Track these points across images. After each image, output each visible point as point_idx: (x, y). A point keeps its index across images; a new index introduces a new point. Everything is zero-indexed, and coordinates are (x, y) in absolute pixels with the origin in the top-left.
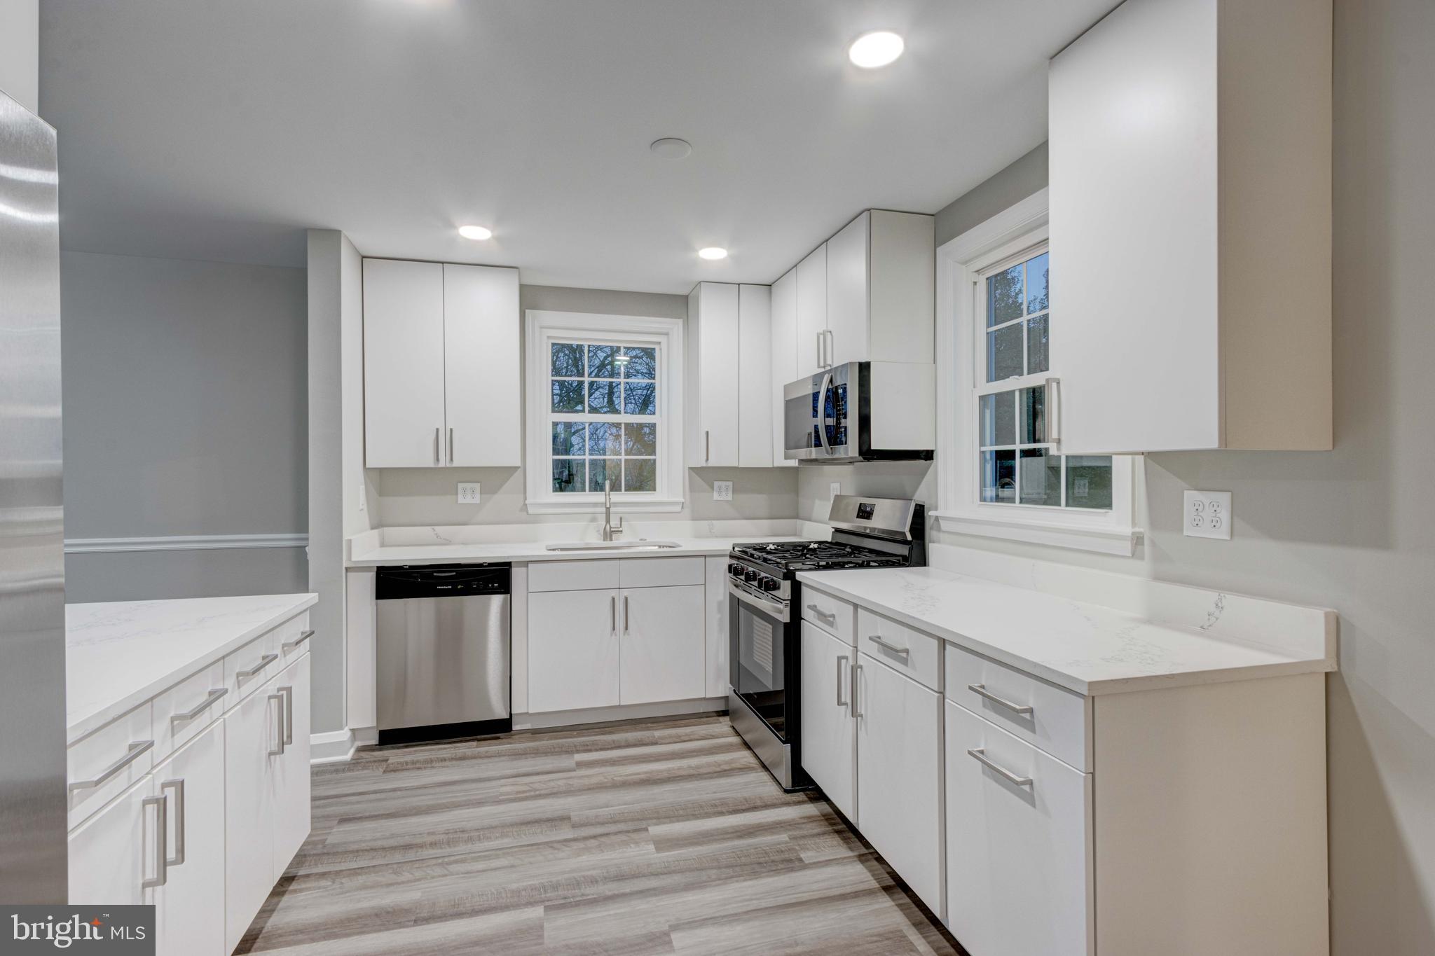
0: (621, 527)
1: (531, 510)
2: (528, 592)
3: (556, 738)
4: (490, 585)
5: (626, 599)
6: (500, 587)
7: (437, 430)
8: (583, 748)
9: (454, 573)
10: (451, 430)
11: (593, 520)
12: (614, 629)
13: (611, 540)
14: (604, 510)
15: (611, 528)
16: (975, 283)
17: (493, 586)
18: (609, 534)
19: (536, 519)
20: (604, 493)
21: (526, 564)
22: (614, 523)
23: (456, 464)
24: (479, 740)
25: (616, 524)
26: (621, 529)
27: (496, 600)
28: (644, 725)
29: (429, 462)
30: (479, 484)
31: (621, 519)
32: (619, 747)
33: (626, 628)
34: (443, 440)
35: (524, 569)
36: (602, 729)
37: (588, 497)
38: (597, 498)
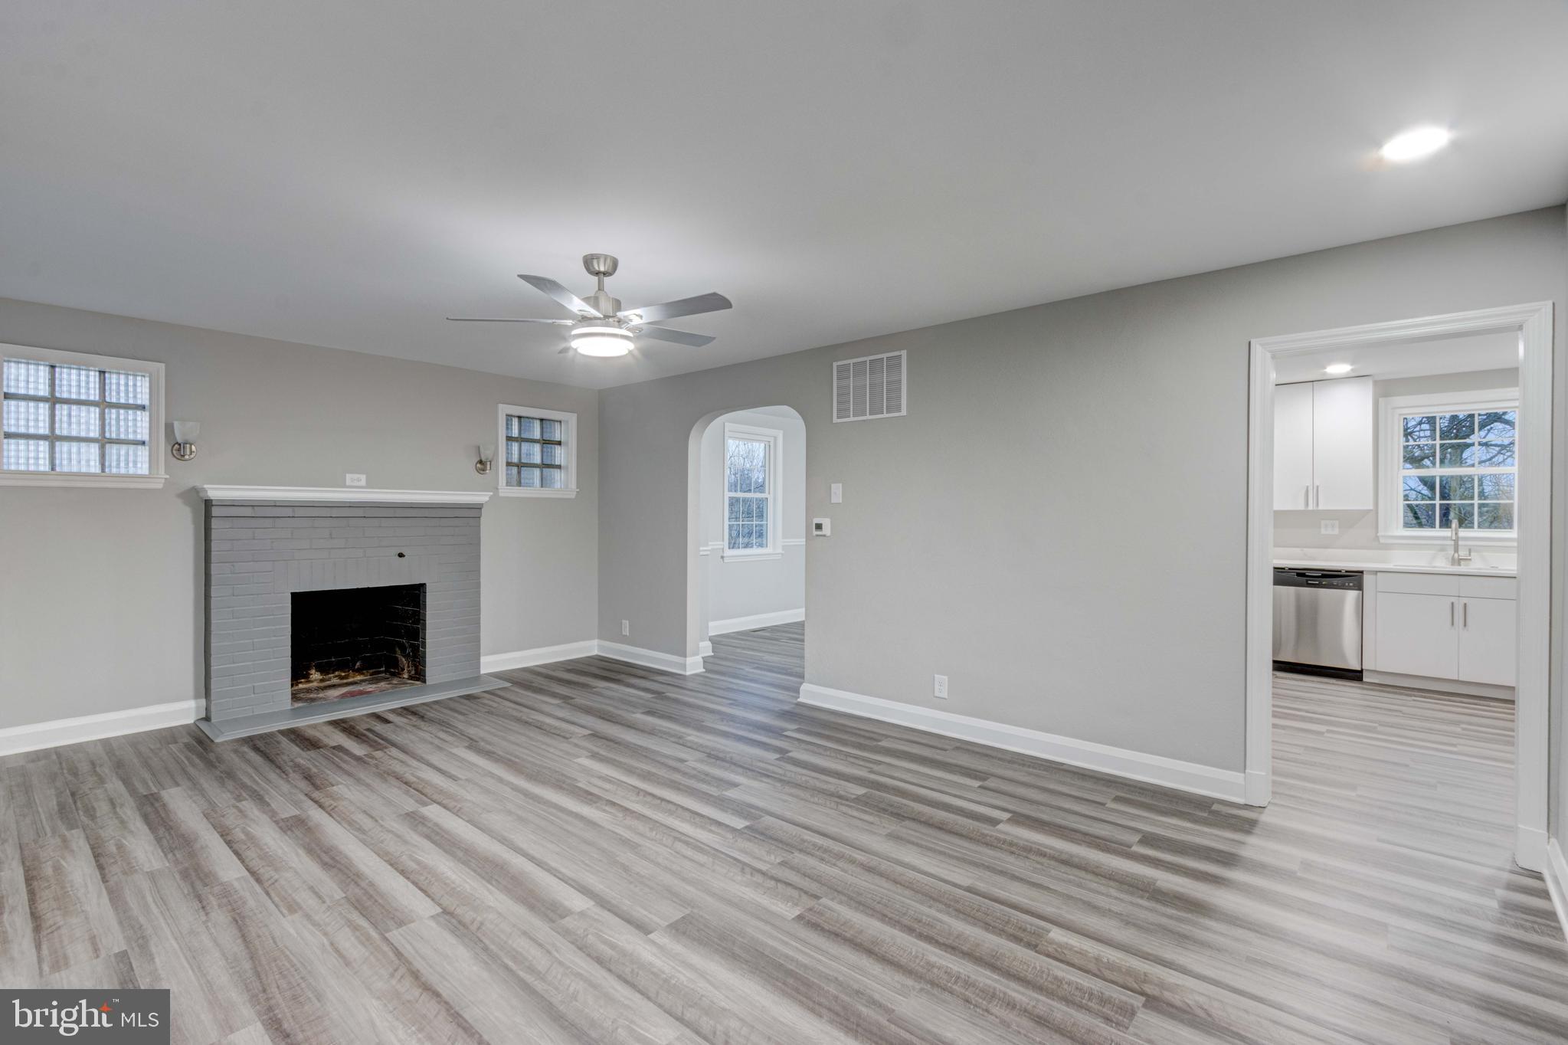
0: (1470, 555)
1: (1382, 541)
2: (1377, 592)
3: (1397, 689)
4: (1347, 584)
5: (1466, 605)
6: (1354, 586)
7: (1307, 487)
9: (1319, 574)
10: (1318, 487)
11: (1441, 549)
12: (1453, 624)
13: (1460, 565)
14: (1452, 542)
15: (1459, 557)
17: (1349, 585)
18: (1457, 561)
19: (1387, 547)
21: (1376, 572)
22: (1463, 553)
23: (1321, 507)
25: (1465, 554)
26: (1470, 557)
27: (1351, 595)
29: (1301, 507)
30: (1338, 522)
31: (1470, 550)
33: (1465, 625)
34: (1311, 492)
35: (1373, 576)
37: (1438, 532)
38: (1446, 533)
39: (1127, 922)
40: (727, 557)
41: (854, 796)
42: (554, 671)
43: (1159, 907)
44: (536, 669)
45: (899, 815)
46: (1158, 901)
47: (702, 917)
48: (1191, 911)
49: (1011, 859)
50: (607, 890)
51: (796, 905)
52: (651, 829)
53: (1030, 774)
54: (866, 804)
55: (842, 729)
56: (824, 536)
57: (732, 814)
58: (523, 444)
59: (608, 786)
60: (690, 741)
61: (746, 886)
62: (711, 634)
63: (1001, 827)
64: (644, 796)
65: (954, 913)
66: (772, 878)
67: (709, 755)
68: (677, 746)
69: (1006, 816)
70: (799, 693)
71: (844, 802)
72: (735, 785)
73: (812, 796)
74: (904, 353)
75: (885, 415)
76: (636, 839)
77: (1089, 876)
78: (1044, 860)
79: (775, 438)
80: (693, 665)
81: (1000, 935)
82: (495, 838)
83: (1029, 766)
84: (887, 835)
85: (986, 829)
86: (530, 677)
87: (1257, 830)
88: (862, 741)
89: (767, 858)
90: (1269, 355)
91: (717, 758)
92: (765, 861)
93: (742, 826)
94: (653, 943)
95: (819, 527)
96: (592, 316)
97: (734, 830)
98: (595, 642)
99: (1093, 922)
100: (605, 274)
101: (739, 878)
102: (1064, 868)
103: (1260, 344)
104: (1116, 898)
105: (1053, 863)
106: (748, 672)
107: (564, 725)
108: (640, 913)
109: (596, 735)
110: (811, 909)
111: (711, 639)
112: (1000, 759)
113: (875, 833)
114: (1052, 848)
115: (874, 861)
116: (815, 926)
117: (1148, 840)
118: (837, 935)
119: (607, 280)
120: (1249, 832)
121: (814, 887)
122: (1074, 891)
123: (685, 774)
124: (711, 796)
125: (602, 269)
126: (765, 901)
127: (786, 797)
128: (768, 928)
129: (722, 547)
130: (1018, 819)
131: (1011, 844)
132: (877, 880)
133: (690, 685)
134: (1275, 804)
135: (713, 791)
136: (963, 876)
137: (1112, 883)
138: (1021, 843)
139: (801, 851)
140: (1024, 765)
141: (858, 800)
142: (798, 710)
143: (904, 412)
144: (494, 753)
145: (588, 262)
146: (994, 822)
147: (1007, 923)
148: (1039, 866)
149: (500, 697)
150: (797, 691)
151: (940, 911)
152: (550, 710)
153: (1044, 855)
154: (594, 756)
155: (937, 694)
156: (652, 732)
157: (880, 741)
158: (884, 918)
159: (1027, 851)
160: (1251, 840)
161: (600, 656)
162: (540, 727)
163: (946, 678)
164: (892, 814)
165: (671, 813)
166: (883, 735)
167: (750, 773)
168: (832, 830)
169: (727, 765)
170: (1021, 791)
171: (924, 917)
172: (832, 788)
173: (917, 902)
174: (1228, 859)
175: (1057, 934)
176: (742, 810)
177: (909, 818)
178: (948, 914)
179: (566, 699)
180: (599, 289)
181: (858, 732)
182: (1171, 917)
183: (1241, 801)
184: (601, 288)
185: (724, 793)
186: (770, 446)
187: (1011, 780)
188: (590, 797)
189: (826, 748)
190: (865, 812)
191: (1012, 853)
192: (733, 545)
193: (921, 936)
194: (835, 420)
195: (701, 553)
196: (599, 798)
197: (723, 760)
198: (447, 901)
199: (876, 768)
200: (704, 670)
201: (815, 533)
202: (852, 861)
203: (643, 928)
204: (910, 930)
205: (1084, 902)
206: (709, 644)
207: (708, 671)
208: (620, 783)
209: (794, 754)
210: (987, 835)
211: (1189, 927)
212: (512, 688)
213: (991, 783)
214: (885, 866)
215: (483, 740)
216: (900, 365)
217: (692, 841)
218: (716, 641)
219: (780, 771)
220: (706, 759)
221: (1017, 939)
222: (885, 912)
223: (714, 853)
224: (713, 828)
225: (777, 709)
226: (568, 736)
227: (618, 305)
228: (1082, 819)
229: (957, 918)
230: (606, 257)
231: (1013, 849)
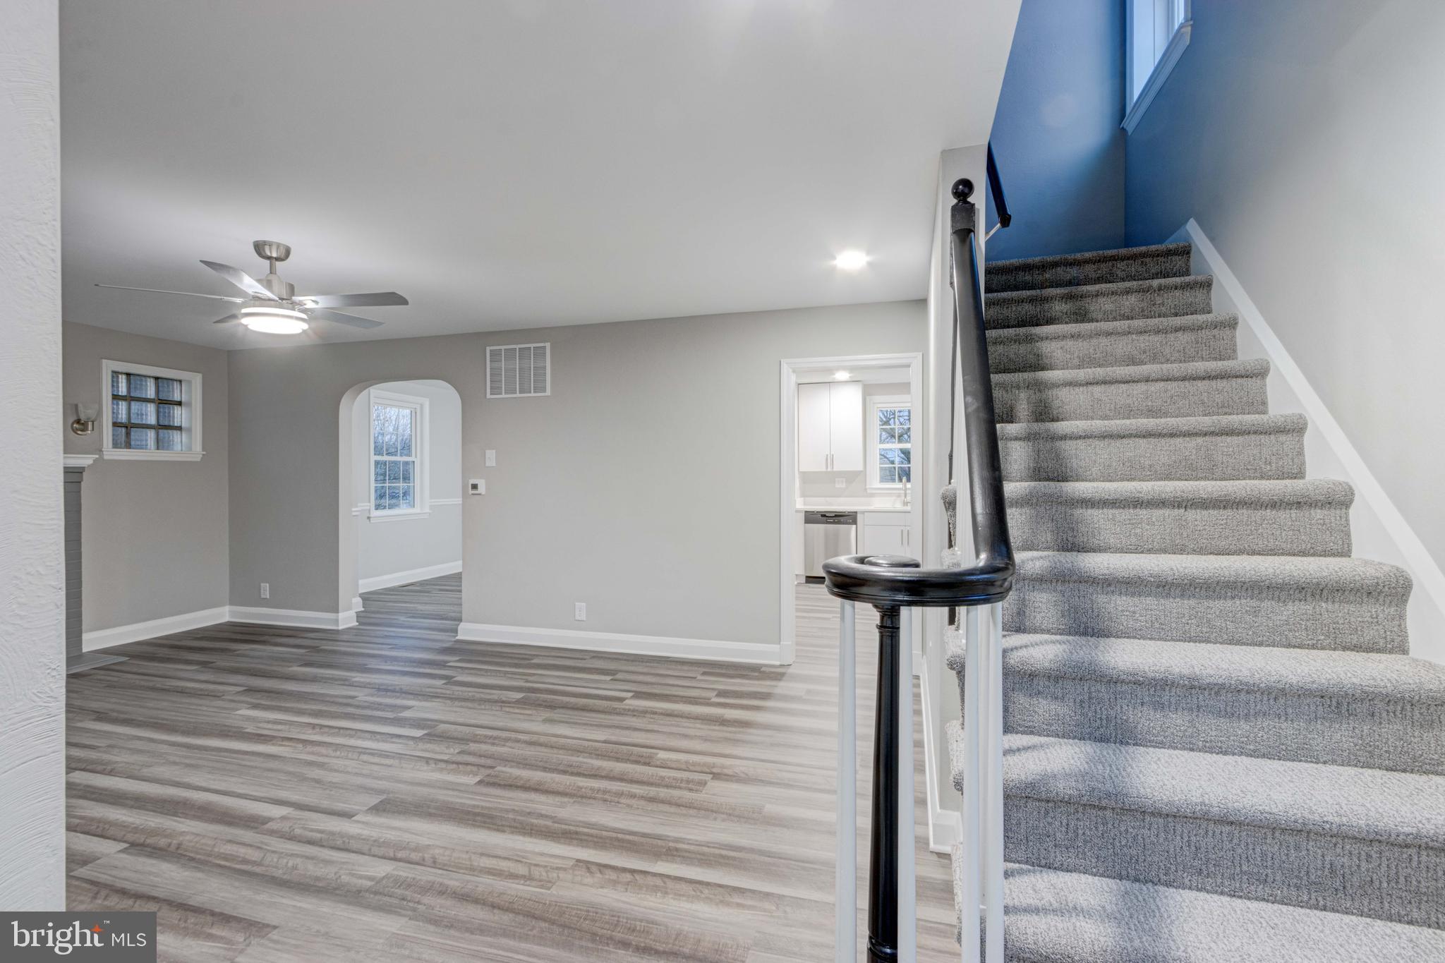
1: (869, 491)
2: (865, 525)
4: (849, 521)
5: (908, 531)
6: (853, 522)
7: (827, 455)
9: (836, 515)
10: (833, 456)
11: (898, 496)
14: (903, 492)
18: (906, 504)
19: (872, 495)
21: (863, 512)
23: (835, 470)
27: (852, 528)
29: (823, 469)
30: (845, 478)
33: (908, 543)
34: (830, 459)
35: (863, 515)
37: (898, 485)
38: (900, 485)
39: (706, 739)
40: (374, 517)
41: (514, 700)
42: (180, 641)
43: (725, 728)
44: (155, 641)
45: (552, 706)
46: (724, 725)
47: (398, 798)
48: (743, 727)
49: (634, 719)
50: (304, 798)
51: (477, 775)
52: (336, 751)
53: (647, 666)
54: (525, 703)
55: (500, 655)
56: (480, 494)
57: (410, 728)
58: (133, 403)
59: (280, 727)
60: (356, 682)
61: (432, 772)
62: (362, 591)
63: (627, 702)
64: (320, 729)
65: (594, 757)
66: (453, 763)
67: (379, 689)
68: (345, 687)
69: (630, 695)
70: (457, 633)
71: (506, 705)
72: (409, 708)
73: (480, 705)
74: (548, 345)
75: (532, 394)
76: (321, 759)
77: (684, 720)
78: (656, 716)
79: (422, 406)
80: (346, 619)
81: (626, 762)
82: (166, 784)
83: (646, 662)
84: (543, 720)
85: (616, 705)
86: (150, 649)
87: (784, 678)
88: (516, 661)
89: (448, 751)
90: (791, 370)
91: (387, 690)
92: (446, 754)
93: (422, 734)
94: (358, 822)
95: (475, 487)
96: (267, 298)
97: (413, 738)
98: (227, 609)
99: (684, 744)
100: (277, 259)
101: (425, 768)
102: (668, 718)
103: (787, 363)
104: (699, 729)
105: (662, 717)
106: (404, 621)
107: (212, 687)
108: (340, 806)
109: (251, 690)
110: (488, 775)
111: (361, 595)
112: (625, 660)
113: (533, 721)
114: (662, 709)
115: (535, 738)
116: (494, 785)
117: (722, 694)
118: (511, 786)
119: (278, 264)
120: (780, 680)
121: (489, 762)
122: (674, 729)
123: (358, 707)
124: (390, 719)
125: (274, 255)
126: (451, 778)
127: (458, 709)
128: (456, 793)
129: (368, 508)
130: (638, 695)
131: (634, 711)
132: (539, 748)
133: (345, 637)
134: (797, 662)
135: (390, 715)
136: (601, 735)
137: (698, 721)
138: (641, 709)
139: (475, 742)
140: (642, 662)
141: (518, 701)
142: (457, 646)
143: (548, 392)
144: (134, 720)
145: (259, 247)
146: (621, 700)
147: (631, 755)
148: (652, 720)
149: (118, 671)
150: (456, 631)
151: (584, 757)
152: (189, 675)
153: (655, 713)
154: (255, 707)
155: (578, 618)
156: (314, 680)
157: (532, 659)
158: (545, 769)
159: (644, 713)
160: (781, 684)
161: (231, 622)
162: (182, 692)
163: (584, 604)
164: (546, 707)
165: (351, 736)
166: (534, 655)
167: (420, 697)
168: (500, 724)
169: (398, 694)
170: (641, 678)
171: (574, 763)
172: (496, 697)
173: (569, 755)
174: (766, 696)
175: (662, 755)
176: (418, 723)
177: (559, 707)
178: (592, 758)
179: (204, 664)
180: (271, 273)
181: (513, 655)
182: (730, 732)
183: (778, 663)
184: (272, 271)
185: (400, 715)
186: (416, 413)
187: (633, 672)
188: (262, 738)
189: (487, 671)
190: (525, 709)
191: (635, 715)
192: (378, 507)
193: (572, 774)
194: (489, 396)
195: (354, 514)
196: (274, 737)
197: (394, 691)
198: (130, 837)
199: (531, 678)
200: (357, 624)
201: (471, 492)
202: (518, 741)
203: (347, 815)
204: (565, 772)
205: (680, 734)
206: (359, 600)
207: (361, 624)
208: (291, 723)
209: (459, 678)
210: (616, 708)
211: (740, 736)
212: (131, 662)
213: (619, 676)
214: (543, 739)
215: (113, 711)
216: (545, 354)
217: (376, 752)
218: (366, 598)
219: (448, 692)
220: (376, 693)
221: (637, 762)
222: (546, 766)
223: (400, 756)
224: (394, 740)
225: (437, 647)
226: (219, 694)
227: (292, 290)
228: (680, 689)
229: (597, 759)
230: (278, 245)
231: (635, 714)
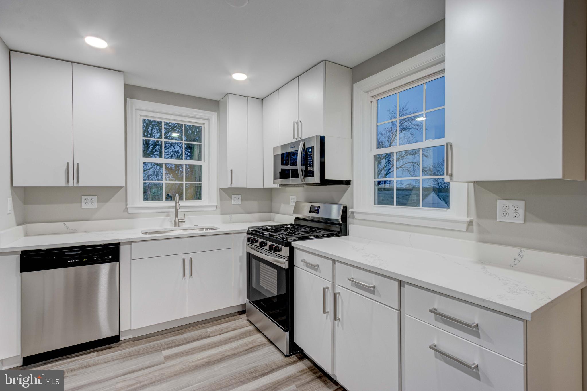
0: (184, 219)
1: (130, 211)
2: (131, 259)
3: (150, 342)
4: (106, 257)
5: (191, 259)
6: (112, 258)
7: (68, 164)
8: (167, 346)
9: (81, 252)
10: (78, 164)
11: (168, 216)
12: (184, 276)
13: (179, 226)
14: (174, 210)
15: (178, 220)
16: (371, 102)
17: (108, 257)
18: (177, 223)
19: (133, 216)
20: (175, 201)
21: (130, 243)
22: (180, 217)
23: (81, 184)
24: (98, 351)
25: (181, 218)
26: (184, 220)
28: (200, 326)
29: (62, 183)
30: (96, 197)
31: (184, 215)
32: (189, 342)
33: (191, 275)
34: (72, 170)
35: (129, 246)
36: (177, 332)
37: (164, 203)
